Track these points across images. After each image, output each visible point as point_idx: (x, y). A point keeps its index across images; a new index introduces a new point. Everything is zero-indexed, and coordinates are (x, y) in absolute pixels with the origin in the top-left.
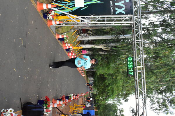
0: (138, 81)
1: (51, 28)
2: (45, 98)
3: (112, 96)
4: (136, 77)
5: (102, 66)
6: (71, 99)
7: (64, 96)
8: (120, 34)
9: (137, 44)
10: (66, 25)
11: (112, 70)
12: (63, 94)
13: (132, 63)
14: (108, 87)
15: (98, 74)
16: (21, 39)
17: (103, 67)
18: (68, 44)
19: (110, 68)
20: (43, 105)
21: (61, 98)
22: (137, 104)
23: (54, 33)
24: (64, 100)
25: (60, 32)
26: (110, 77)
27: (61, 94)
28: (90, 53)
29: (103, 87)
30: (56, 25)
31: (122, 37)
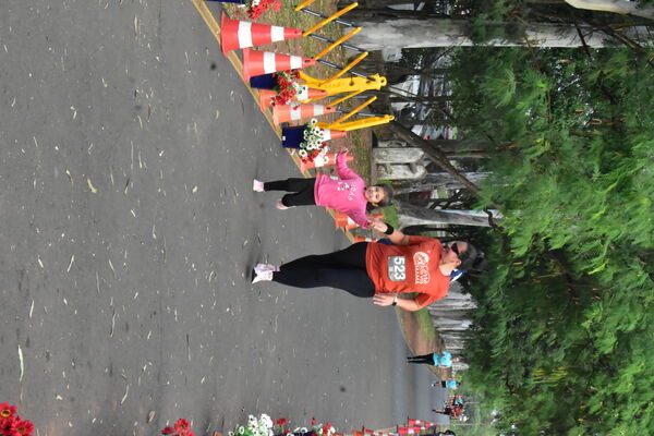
5: (555, 166)
7: (184, 423)
14: (612, 373)
15: (521, 247)
17: (567, 178)
19: (638, 184)
26: (630, 277)
27: (153, 414)
28: (443, 42)
29: (560, 374)
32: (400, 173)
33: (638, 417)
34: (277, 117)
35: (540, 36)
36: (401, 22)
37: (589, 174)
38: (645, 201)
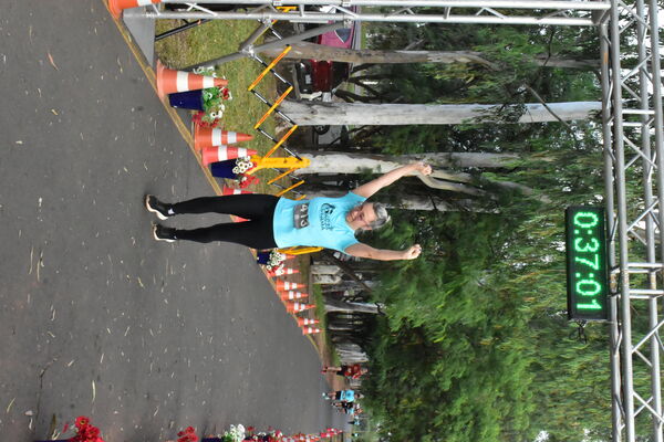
0: (630, 350)
1: (126, 28)
2: (73, 427)
4: (621, 329)
5: (416, 278)
7: (191, 430)
9: (628, 131)
10: (215, 15)
11: (476, 302)
12: (189, 420)
13: (597, 245)
14: (449, 403)
15: (396, 326)
17: (422, 286)
19: (464, 292)
23: (144, 59)
26: (459, 346)
27: (172, 423)
29: (418, 402)
30: (159, 14)
31: (536, 113)
32: (326, 280)
33: (463, 430)
35: (410, 203)
37: (436, 283)
38: (469, 301)
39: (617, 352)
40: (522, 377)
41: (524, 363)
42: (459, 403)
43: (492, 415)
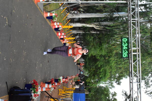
0: (133, 64)
1: (38, 6)
2: (33, 82)
3: (105, 78)
4: (131, 60)
6: (60, 82)
7: (53, 79)
8: (115, 12)
10: (55, 2)
11: (105, 50)
12: (52, 77)
13: (127, 44)
14: (100, 69)
16: (6, 18)
17: (95, 48)
18: (57, 23)
19: (103, 49)
20: (31, 89)
21: (49, 81)
22: (131, 89)
23: (42, 11)
24: (53, 84)
25: (49, 10)
26: (102, 58)
28: (81, 32)
29: (94, 69)
30: (44, 2)
31: (116, 15)
33: (103, 74)
34: (63, 42)
35: (92, 32)
36: (76, 30)
37: (97, 47)
39: (130, 64)
40: (114, 64)
41: (114, 62)
42: (102, 69)
43: (108, 71)
